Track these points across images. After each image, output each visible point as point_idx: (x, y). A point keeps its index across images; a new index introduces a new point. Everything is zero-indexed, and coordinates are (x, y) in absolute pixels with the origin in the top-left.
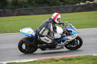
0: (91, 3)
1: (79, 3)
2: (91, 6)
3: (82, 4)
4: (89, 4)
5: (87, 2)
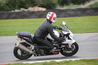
0: (26, 10)
1: (14, 10)
2: (25, 13)
3: (16, 11)
4: (24, 11)
5: (22, 9)
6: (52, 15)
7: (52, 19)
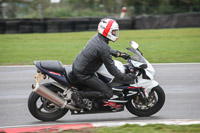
6: (110, 25)
7: (110, 33)
